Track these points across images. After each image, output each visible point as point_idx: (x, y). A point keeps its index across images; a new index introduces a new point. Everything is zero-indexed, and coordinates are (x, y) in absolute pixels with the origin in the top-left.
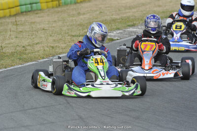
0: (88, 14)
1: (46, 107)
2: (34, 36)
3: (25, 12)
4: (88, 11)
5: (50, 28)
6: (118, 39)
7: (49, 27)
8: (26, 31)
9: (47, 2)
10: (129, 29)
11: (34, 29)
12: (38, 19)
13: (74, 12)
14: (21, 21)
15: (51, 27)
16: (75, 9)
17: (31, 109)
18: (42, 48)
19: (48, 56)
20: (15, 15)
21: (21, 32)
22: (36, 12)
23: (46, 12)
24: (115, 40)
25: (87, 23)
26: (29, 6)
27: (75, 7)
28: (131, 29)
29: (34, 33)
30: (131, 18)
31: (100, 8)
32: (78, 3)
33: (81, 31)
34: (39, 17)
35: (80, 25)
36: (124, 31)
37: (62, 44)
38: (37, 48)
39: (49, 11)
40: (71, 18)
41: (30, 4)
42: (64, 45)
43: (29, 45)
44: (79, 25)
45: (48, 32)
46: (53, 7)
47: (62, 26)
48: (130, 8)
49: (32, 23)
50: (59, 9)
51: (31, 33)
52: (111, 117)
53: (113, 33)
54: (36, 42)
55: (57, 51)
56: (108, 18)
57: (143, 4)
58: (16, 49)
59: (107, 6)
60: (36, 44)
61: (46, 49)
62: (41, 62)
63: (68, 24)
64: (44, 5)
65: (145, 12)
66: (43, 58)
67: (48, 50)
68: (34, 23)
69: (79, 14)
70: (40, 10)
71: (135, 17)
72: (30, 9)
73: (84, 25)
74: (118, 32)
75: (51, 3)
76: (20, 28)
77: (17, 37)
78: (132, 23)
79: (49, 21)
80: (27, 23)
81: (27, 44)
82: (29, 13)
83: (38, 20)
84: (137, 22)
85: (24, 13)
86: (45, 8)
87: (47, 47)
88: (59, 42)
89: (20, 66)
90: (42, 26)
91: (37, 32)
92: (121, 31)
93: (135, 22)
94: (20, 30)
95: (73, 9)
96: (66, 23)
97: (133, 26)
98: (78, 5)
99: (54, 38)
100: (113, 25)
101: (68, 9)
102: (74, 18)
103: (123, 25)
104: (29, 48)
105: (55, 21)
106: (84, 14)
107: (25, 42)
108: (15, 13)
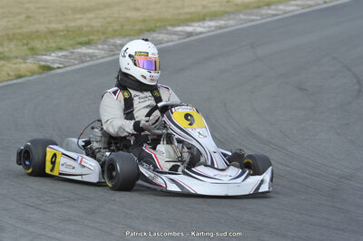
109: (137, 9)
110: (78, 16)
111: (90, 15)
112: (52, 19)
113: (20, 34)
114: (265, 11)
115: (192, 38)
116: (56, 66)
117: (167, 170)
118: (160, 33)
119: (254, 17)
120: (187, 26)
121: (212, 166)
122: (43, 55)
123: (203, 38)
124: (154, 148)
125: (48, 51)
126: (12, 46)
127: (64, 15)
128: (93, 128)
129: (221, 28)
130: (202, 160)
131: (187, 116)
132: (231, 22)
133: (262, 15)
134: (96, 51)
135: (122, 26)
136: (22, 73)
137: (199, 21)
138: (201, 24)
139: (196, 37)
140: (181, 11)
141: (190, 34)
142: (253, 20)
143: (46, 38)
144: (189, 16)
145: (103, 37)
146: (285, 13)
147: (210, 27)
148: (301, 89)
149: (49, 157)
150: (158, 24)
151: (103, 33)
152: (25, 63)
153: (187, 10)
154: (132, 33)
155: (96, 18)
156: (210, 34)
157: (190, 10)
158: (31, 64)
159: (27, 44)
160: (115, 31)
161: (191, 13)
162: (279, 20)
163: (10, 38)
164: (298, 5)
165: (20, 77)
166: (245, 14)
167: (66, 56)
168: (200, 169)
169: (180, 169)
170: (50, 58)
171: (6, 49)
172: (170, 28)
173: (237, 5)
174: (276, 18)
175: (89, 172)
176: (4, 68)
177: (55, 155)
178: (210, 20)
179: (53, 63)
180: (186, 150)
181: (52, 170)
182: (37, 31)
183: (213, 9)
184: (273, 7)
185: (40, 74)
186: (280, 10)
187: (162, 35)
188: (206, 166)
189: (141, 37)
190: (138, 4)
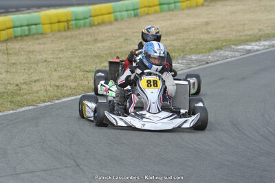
0: (109, 42)
1: (47, 170)
2: (32, 71)
3: (21, 36)
4: (108, 36)
5: (55, 60)
7: (53, 58)
8: (21, 63)
9: (51, 24)
11: (32, 60)
12: (39, 46)
13: (89, 38)
14: (14, 48)
15: (57, 58)
16: (90, 34)
17: (26, 173)
18: (42, 88)
19: (51, 99)
20: (6, 41)
21: (14, 64)
22: (36, 37)
23: (50, 37)
25: (106, 54)
26: (26, 28)
27: (90, 30)
29: (33, 66)
31: (126, 33)
32: (94, 25)
33: (98, 65)
34: (39, 44)
35: (97, 56)
37: (71, 82)
38: (36, 87)
39: (53, 35)
40: (84, 47)
41: (28, 25)
42: (73, 84)
43: (25, 83)
44: (95, 56)
45: (52, 66)
46: (59, 31)
47: (71, 57)
48: (167, 34)
49: (29, 52)
50: (68, 33)
51: (28, 65)
54: (35, 78)
55: (63, 91)
57: (186, 30)
58: (6, 88)
59: (135, 31)
60: (35, 81)
61: (48, 88)
62: (41, 107)
63: (80, 54)
64: (47, 28)
65: (187, 41)
66: (44, 102)
67: (52, 90)
68: (33, 52)
69: (96, 41)
70: (42, 34)
71: (174, 46)
72: (27, 33)
73: (102, 57)
75: (57, 24)
76: (13, 59)
77: (8, 72)
79: (53, 50)
80: (22, 52)
81: (23, 81)
82: (25, 38)
83: (37, 47)
84: (176, 55)
85: (19, 38)
86: (49, 31)
87: (50, 86)
88: (66, 80)
89: (12, 112)
90: (44, 56)
91: (37, 64)
94: (13, 61)
95: (87, 35)
96: (77, 53)
98: (94, 28)
99: (60, 74)
101: (80, 34)
102: (88, 47)
104: (24, 86)
105: (62, 50)
106: (103, 41)
107: (19, 79)
108: (6, 38)
109: (208, 33)
111: (172, 38)
113: (120, 52)
115: (251, 54)
118: (226, 51)
120: (247, 45)
129: (273, 46)
134: (179, 65)
135: (197, 45)
137: (256, 41)
138: (257, 43)
139: (254, 54)
140: (242, 34)
141: (249, 51)
144: (248, 37)
147: (265, 46)
150: (224, 44)
151: (182, 51)
153: (246, 33)
154: (204, 51)
155: (177, 39)
156: (265, 51)
157: (249, 33)
160: (191, 49)
172: (233, 47)
178: (265, 41)
183: (267, 32)
187: (227, 52)
189: (211, 54)
190: (209, 28)
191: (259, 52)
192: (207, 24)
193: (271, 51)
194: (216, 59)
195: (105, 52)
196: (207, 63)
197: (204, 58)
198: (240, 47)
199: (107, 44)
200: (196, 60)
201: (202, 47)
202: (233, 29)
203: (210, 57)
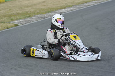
0: (3, 10)
4: (2, 8)
6: (20, 25)
10: (27, 19)
24: (19, 25)
25: (2, 16)
28: (28, 19)
30: (28, 12)
31: (10, 7)
36: (24, 20)
48: (28, 7)
52: (17, 70)
53: (17, 21)
56: (15, 13)
57: (35, 5)
65: (36, 9)
71: (31, 12)
74: (21, 20)
78: (29, 16)
92: (22, 20)
93: (30, 15)
97: (29, 17)
100: (17, 17)
103: (24, 17)
109: (45, 6)
110: (26, 8)
111: (30, 8)
112: (18, 10)
113: (8, 15)
114: (85, 4)
116: (19, 24)
117: (69, 53)
119: (82, 7)
120: (61, 10)
121: (83, 52)
122: (15, 21)
123: (66, 14)
124: (64, 47)
125: (17, 20)
126: (5, 18)
127: (21, 8)
128: (44, 42)
129: (71, 10)
130: (80, 50)
131: (74, 37)
132: (75, 8)
133: (84, 6)
134: (32, 19)
135: (40, 11)
136: (9, 27)
138: (65, 9)
140: (58, 6)
142: (81, 8)
143: (16, 16)
144: (61, 7)
145: (34, 15)
146: (92, 5)
147: (68, 10)
148: (97, 29)
149: (31, 51)
150: (51, 10)
151: (34, 13)
152: (10, 24)
153: (60, 5)
154: (43, 13)
155: (32, 9)
156: (68, 12)
157: (61, 5)
158: (11, 24)
159: (10, 18)
160: (38, 13)
161: (61, 6)
162: (89, 7)
163: (5, 16)
164: (95, 2)
165: (8, 28)
166: (79, 6)
167: (22, 21)
168: (80, 53)
169: (73, 53)
170: (17, 22)
171: (3, 20)
172: (55, 11)
173: (76, 3)
174: (89, 6)
175: (45, 55)
176: (3, 26)
177: (33, 50)
178: (68, 8)
179: (18, 23)
180: (74, 47)
181: (33, 55)
182: (13, 14)
183: (69, 5)
184: (88, 3)
185: (15, 27)
186: (90, 4)
187: (53, 13)
188: (81, 52)
189: (46, 14)
190: (45, 4)
191: (66, 13)
192: (44, 2)
193: (70, 13)
194: (48, 16)
195: (1, 15)
196: (45, 18)
197: (43, 16)
198: (58, 11)
199: (2, 12)
200: (40, 17)
201: (42, 11)
202: (55, 4)
203: (45, 16)
